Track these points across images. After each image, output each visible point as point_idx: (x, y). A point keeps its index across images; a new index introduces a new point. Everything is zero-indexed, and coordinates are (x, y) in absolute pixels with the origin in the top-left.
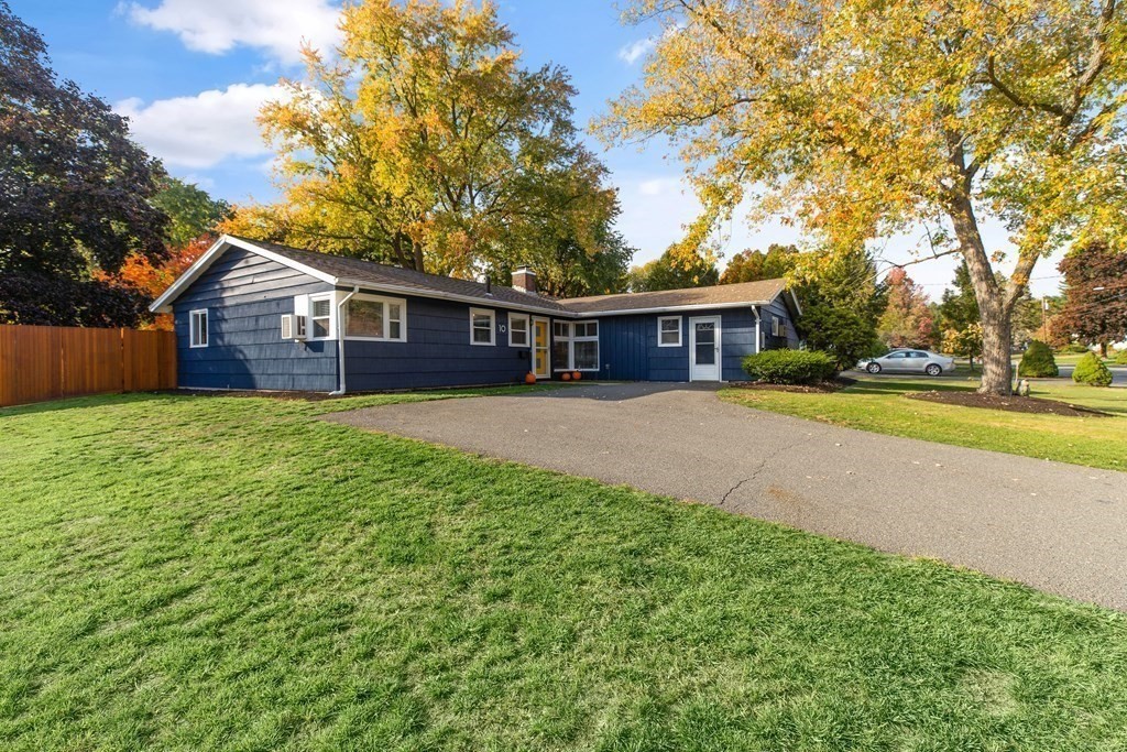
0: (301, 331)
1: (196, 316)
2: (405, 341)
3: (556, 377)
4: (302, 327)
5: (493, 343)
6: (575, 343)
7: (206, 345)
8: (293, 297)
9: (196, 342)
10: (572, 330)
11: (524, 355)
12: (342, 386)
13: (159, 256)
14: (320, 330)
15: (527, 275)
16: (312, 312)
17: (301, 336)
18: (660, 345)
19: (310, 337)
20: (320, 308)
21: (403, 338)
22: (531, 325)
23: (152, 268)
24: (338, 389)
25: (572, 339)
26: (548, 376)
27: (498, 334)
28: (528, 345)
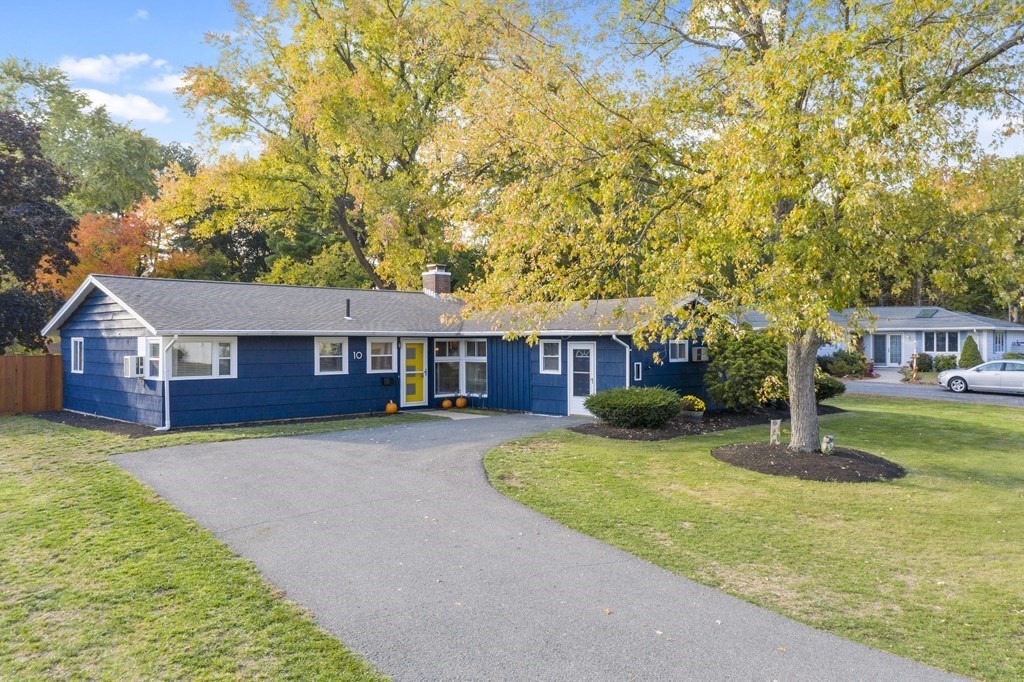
0: (139, 371)
1: (76, 342)
2: (236, 377)
3: (435, 404)
4: (141, 367)
5: (345, 371)
6: (467, 363)
7: (82, 372)
8: (136, 338)
9: (76, 368)
10: (463, 349)
11: (387, 381)
12: (168, 422)
13: (67, 262)
14: (154, 371)
15: (437, 276)
16: (149, 353)
17: (140, 375)
18: (542, 371)
19: (147, 376)
20: (155, 349)
21: (234, 374)
22: (399, 349)
23: (60, 277)
24: (164, 425)
25: (463, 359)
26: (425, 402)
27: (352, 361)
28: (394, 370)
